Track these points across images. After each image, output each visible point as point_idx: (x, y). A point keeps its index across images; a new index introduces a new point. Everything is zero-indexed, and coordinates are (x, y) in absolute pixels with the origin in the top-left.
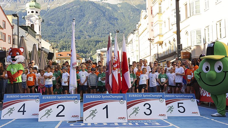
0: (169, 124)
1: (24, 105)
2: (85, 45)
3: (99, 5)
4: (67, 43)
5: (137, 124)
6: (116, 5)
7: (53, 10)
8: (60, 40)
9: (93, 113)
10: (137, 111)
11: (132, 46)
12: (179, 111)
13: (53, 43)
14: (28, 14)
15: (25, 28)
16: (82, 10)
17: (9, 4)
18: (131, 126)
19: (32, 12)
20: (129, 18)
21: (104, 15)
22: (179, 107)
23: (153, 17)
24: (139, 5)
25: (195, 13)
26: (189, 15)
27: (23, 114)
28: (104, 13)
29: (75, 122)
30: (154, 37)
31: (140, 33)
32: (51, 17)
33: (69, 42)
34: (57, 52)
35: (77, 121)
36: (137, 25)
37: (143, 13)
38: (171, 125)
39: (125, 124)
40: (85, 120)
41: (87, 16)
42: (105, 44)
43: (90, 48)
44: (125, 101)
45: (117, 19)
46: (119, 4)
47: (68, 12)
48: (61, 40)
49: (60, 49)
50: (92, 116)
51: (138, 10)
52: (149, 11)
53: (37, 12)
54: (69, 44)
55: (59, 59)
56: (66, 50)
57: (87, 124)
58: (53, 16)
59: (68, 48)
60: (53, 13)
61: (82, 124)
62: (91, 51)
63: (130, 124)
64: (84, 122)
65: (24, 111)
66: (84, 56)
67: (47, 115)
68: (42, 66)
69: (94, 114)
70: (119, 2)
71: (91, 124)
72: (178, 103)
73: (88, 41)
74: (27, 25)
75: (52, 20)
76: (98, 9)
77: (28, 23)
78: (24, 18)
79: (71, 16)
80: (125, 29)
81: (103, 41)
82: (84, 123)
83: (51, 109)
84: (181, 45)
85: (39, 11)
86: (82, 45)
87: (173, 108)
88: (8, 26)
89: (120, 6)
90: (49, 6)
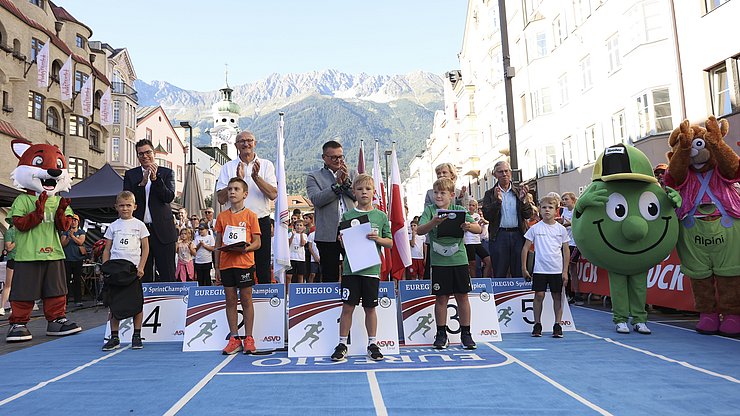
0: (505, 359)
1: (157, 310)
3: (354, 105)
4: (292, 180)
5: (422, 358)
6: (386, 105)
7: (266, 117)
9: (312, 331)
10: (427, 324)
12: (525, 319)
14: (216, 125)
15: (210, 151)
16: (320, 116)
17: (183, 109)
18: (407, 365)
19: (224, 120)
20: (412, 128)
21: (364, 125)
22: (524, 310)
23: (458, 123)
24: (431, 103)
25: (542, 113)
26: (529, 117)
27: (155, 331)
28: (364, 120)
29: (270, 352)
30: (461, 163)
31: (434, 155)
32: (261, 131)
35: (277, 350)
36: (428, 141)
37: (439, 117)
38: (511, 359)
39: (392, 360)
40: (294, 349)
41: (331, 126)
44: (394, 301)
45: (389, 131)
46: (393, 102)
47: (294, 120)
50: (310, 339)
51: (429, 113)
52: (450, 111)
53: (232, 121)
57: (297, 359)
58: (265, 129)
60: (266, 122)
61: (285, 361)
63: (406, 359)
64: (291, 353)
65: (156, 325)
67: (204, 336)
69: (315, 333)
70: (392, 99)
71: (308, 359)
72: (524, 301)
74: (213, 146)
75: (264, 136)
76: (352, 112)
77: (216, 142)
78: (208, 132)
79: (300, 128)
80: (404, 150)
82: (290, 359)
83: (214, 321)
84: (521, 171)
85: (236, 118)
87: (510, 312)
88: (177, 148)
89: (395, 106)
90: (257, 110)
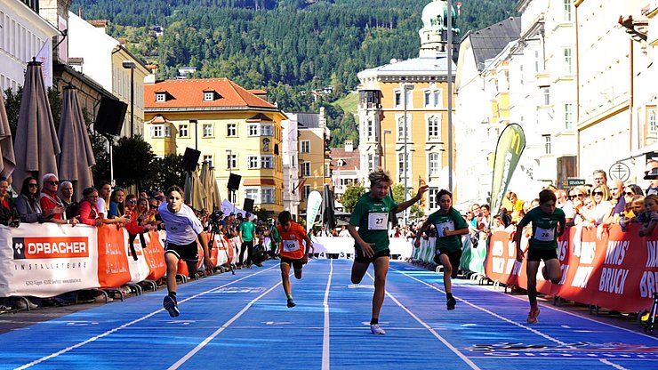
2: (301, 41)
4: (203, 32)
8: (168, 13)
11: (541, 54)
13: (130, 30)
33: (215, 22)
34: (151, 79)
42: (407, 34)
43: (325, 58)
48: (174, 15)
49: (171, 62)
54: (216, 33)
55: (160, 119)
56: (199, 67)
59: (212, 56)
62: (333, 76)
66: (293, 98)
68: (71, 164)
73: (316, 21)
81: (395, 19)
86: (287, 40)
